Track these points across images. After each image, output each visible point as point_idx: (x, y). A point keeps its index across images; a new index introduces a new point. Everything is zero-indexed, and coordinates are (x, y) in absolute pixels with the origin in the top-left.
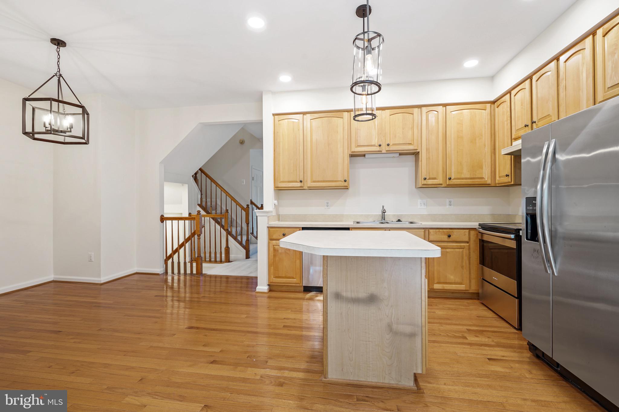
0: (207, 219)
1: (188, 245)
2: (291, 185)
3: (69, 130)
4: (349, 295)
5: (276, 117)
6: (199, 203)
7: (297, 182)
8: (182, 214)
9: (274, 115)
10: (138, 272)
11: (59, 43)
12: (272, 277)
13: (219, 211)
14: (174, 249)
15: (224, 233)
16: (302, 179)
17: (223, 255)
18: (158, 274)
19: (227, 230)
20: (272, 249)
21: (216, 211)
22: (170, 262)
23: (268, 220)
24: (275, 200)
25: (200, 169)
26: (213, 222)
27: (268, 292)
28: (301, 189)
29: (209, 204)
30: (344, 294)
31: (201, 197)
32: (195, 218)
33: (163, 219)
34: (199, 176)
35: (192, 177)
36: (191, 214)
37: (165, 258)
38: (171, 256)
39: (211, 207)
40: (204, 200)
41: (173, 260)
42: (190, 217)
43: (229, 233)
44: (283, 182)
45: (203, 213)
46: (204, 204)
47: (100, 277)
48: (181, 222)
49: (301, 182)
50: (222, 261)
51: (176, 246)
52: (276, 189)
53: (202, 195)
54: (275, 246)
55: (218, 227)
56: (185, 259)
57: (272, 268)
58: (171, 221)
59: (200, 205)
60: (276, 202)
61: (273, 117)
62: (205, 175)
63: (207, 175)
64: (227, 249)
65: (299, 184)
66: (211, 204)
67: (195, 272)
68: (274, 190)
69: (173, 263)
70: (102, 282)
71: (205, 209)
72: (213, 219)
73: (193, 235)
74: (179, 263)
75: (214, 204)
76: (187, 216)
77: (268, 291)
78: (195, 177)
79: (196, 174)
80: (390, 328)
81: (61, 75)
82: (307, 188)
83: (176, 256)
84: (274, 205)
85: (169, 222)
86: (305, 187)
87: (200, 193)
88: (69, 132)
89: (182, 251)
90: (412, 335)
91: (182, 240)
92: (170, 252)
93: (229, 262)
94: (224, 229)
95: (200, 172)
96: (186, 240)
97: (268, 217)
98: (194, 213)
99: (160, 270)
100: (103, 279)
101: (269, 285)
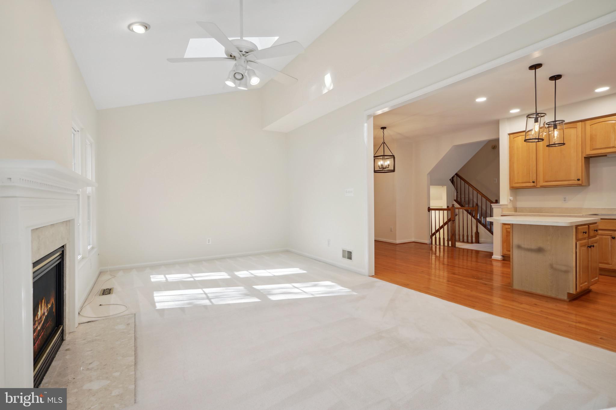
0: (461, 210)
1: (446, 227)
2: (524, 185)
3: (388, 167)
4: (526, 246)
5: (511, 135)
6: (455, 199)
7: (530, 182)
8: (442, 207)
9: (509, 134)
10: (414, 241)
11: (383, 128)
12: (505, 250)
13: (471, 205)
14: (437, 229)
15: (474, 221)
16: (535, 180)
17: (474, 239)
18: (426, 244)
19: (477, 219)
20: (505, 231)
21: (469, 205)
22: (434, 237)
23: (502, 211)
24: (511, 197)
25: (456, 174)
26: (465, 213)
27: (501, 261)
28: (534, 187)
29: (463, 199)
30: (523, 246)
31: (457, 195)
32: (450, 209)
33: (429, 209)
34: (455, 179)
35: (449, 181)
36: (449, 207)
37: (431, 235)
38: (435, 234)
39: (465, 201)
40: (459, 196)
41: (436, 236)
42: (448, 209)
43: (479, 221)
44: (517, 183)
45: (457, 205)
46: (459, 199)
47: (396, 240)
48: (441, 212)
49: (533, 182)
50: (472, 242)
51: (437, 228)
52: (511, 188)
53: (457, 193)
54: (507, 229)
55: (470, 216)
56: (444, 235)
57: (505, 244)
58: (434, 211)
59: (456, 201)
60: (511, 198)
61: (509, 136)
62: (460, 178)
63: (461, 178)
64: (477, 234)
65: (532, 184)
66: (465, 200)
67: (450, 245)
68: (510, 189)
69: (436, 238)
70: (397, 243)
71: (459, 203)
72: (466, 210)
73: (449, 220)
74: (440, 238)
75: (467, 199)
76: (446, 207)
77: (501, 259)
78: (452, 180)
79: (453, 178)
80: (551, 266)
81: (384, 143)
82: (539, 187)
83: (438, 234)
84: (509, 200)
85: (433, 212)
86: (538, 186)
87: (456, 191)
88: (387, 168)
89: (442, 231)
90: (566, 272)
91: (441, 224)
92: (434, 231)
93: (479, 243)
94: (474, 218)
95: (456, 176)
96: (445, 224)
97: (502, 209)
98: (450, 206)
99: (427, 241)
100: (398, 241)
101: (503, 256)
